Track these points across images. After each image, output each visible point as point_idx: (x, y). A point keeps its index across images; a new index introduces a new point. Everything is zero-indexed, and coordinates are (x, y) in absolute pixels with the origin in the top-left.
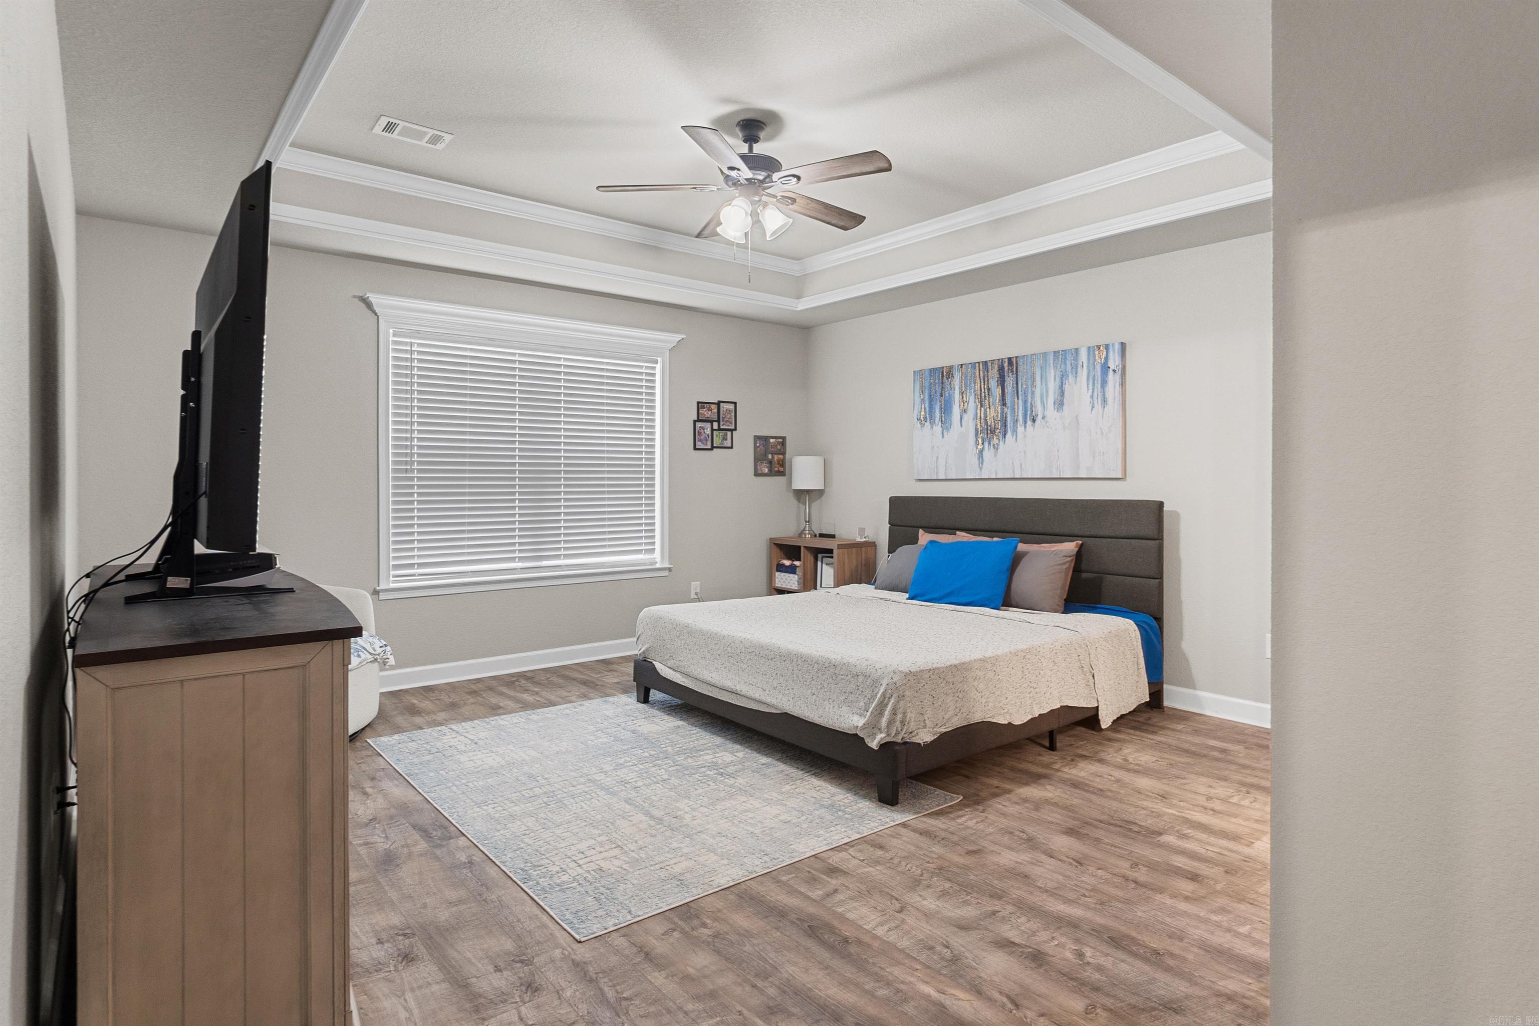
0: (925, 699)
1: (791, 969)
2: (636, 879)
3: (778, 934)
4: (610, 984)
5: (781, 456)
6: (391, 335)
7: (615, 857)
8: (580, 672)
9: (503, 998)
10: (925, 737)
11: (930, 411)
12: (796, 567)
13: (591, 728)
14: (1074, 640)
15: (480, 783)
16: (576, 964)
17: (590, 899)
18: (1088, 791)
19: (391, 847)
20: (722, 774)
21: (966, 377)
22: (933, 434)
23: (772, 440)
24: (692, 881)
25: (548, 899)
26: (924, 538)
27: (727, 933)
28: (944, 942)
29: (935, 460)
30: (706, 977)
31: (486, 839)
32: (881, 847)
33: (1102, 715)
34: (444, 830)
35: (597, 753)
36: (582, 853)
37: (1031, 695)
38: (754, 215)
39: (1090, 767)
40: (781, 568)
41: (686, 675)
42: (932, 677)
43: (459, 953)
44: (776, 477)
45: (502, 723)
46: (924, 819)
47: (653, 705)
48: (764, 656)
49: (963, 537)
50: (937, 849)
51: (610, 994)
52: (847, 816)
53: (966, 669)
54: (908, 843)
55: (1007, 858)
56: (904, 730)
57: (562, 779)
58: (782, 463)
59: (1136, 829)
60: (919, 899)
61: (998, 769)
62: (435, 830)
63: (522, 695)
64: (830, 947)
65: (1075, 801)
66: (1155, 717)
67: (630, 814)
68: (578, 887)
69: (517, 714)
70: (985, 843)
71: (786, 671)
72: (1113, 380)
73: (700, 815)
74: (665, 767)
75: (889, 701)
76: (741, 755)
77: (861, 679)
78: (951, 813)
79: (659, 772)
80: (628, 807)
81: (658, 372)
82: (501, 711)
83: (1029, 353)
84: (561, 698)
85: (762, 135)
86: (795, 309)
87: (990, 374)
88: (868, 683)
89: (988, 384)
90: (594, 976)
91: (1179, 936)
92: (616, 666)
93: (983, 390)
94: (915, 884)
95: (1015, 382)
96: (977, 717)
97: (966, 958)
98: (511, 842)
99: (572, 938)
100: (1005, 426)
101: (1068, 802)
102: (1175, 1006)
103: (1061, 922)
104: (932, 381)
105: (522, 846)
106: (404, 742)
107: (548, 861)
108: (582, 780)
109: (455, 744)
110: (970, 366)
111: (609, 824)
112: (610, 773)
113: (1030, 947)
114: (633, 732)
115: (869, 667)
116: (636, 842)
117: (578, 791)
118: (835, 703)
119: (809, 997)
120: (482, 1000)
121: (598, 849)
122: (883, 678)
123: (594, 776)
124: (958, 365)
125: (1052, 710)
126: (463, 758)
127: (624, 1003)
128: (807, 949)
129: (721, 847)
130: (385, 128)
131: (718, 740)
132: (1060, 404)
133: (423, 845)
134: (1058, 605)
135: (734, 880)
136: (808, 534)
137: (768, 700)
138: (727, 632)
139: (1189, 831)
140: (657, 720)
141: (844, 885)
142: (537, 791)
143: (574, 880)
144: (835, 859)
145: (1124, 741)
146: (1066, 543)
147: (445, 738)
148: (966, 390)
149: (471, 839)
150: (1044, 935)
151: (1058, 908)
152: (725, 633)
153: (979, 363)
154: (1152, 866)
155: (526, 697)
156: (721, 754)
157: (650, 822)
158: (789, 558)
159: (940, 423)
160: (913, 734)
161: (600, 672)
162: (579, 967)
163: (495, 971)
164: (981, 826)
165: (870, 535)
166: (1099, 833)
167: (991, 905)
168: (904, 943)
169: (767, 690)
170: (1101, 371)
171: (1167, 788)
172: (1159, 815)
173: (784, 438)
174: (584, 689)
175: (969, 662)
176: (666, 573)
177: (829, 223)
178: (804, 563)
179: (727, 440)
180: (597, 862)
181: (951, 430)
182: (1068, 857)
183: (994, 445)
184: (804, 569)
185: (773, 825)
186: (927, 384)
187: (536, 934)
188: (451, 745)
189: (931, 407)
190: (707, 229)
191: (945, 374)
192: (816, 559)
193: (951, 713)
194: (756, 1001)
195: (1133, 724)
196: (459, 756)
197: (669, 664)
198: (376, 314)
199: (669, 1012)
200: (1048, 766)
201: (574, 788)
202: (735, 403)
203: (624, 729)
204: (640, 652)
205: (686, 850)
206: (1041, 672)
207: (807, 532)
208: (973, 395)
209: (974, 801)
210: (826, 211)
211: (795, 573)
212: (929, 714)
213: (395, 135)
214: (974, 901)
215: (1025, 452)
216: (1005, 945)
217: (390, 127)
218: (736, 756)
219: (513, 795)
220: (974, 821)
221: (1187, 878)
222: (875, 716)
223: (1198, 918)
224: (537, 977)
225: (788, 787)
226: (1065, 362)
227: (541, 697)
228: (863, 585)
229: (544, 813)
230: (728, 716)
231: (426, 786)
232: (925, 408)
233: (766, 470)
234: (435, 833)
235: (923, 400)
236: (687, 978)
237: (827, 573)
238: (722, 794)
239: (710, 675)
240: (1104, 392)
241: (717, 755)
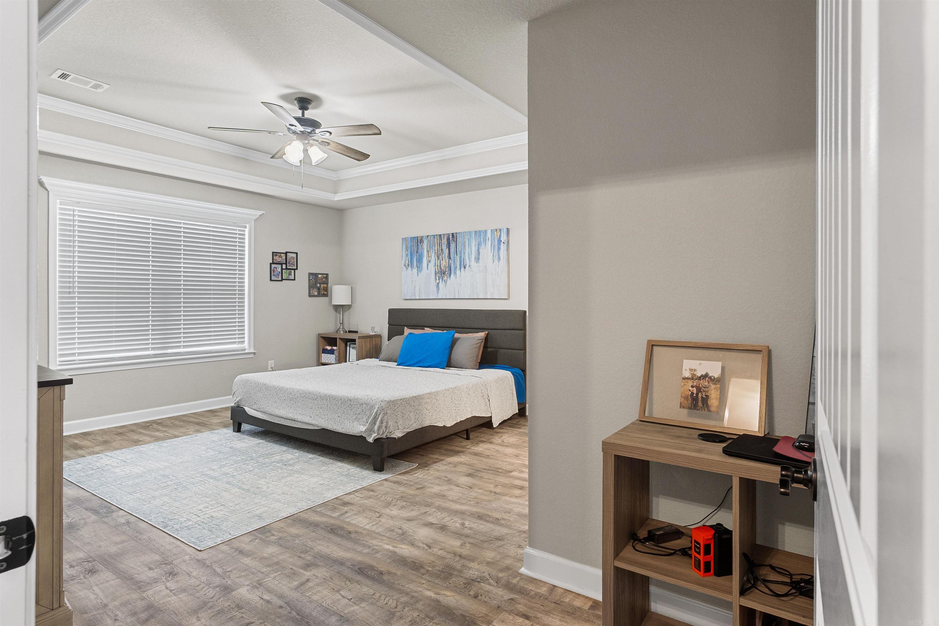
0: (398, 414)
1: (319, 548)
2: (233, 519)
3: (314, 534)
4: (220, 566)
5: (326, 285)
6: (58, 204)
7: (221, 510)
8: (194, 418)
9: (156, 581)
10: (398, 434)
11: (411, 261)
12: (334, 350)
13: (203, 448)
14: (479, 382)
15: (131, 482)
16: (198, 561)
17: (206, 531)
18: (481, 457)
19: (72, 521)
20: (286, 465)
21: (430, 243)
22: (412, 274)
23: (320, 276)
24: (267, 516)
25: (180, 534)
26: (407, 331)
27: (286, 537)
28: (399, 527)
29: (414, 288)
30: (273, 556)
31: (138, 510)
32: (373, 491)
33: (494, 420)
34: (108, 509)
35: (208, 460)
36: (200, 510)
37: (456, 411)
38: (305, 151)
39: (485, 446)
40: (325, 351)
41: (265, 413)
42: (402, 403)
43: (125, 565)
44: (322, 298)
45: (143, 449)
46: (397, 476)
47: (244, 433)
48: (311, 398)
49: (428, 330)
50: (402, 489)
51: (219, 570)
52: (356, 478)
53: (421, 399)
54: (387, 488)
55: (436, 489)
56: (387, 431)
57: (185, 476)
58: (326, 289)
59: (500, 471)
60: (389, 511)
61: (438, 450)
62: (102, 509)
63: (155, 433)
64: (342, 536)
65: (475, 462)
66: (522, 421)
67: (229, 489)
68: (198, 526)
69: (152, 444)
70: (426, 484)
71: (323, 406)
72: (503, 247)
73: (272, 486)
74: (251, 464)
75: (379, 416)
76: (297, 455)
77: (364, 406)
78: (411, 472)
79: (248, 467)
80: (228, 485)
81: (247, 233)
82: (141, 443)
83: (462, 232)
84: (182, 433)
85: (310, 106)
86: (334, 200)
87: (442, 241)
88: (368, 408)
89: (441, 247)
90: (210, 565)
91: (509, 512)
92: (220, 413)
93: (439, 250)
94: (388, 505)
95: (455, 247)
96: (427, 423)
97: (409, 532)
98: (154, 510)
99: (195, 550)
100: (450, 270)
101: (471, 462)
102: (500, 538)
103: (456, 512)
104: (412, 244)
105: (161, 511)
106: (72, 465)
107: (179, 516)
108: (198, 475)
109: (110, 463)
110: (432, 237)
111: (217, 495)
112: (216, 470)
113: (440, 524)
114: (231, 448)
115: (369, 399)
116: (233, 502)
117: (196, 481)
118: (350, 420)
119: (328, 558)
120: (142, 584)
121: (210, 507)
122: (376, 405)
123: (206, 472)
124: (426, 236)
125: (467, 419)
126: (117, 470)
127: (227, 573)
128: (329, 538)
129: (284, 499)
130: (60, 76)
131: (284, 448)
132: (477, 259)
133: (94, 517)
134: (474, 365)
135: (291, 513)
136: (342, 331)
137: (314, 422)
138: (289, 386)
139: (525, 469)
140: (246, 441)
141: (351, 509)
142: (169, 483)
143: (196, 524)
144: (347, 499)
145: (504, 433)
146: (480, 333)
147: (102, 460)
148: (430, 250)
149: (127, 511)
150: (448, 519)
151: (456, 507)
152: (288, 387)
153: (437, 235)
154: (504, 485)
155: (157, 434)
156: (285, 455)
157: (242, 492)
158: (330, 345)
159: (416, 268)
160: (392, 433)
161: (208, 417)
162: (201, 563)
163: (149, 570)
164: (425, 477)
165: (378, 331)
166: (483, 474)
167: (423, 509)
168: (380, 530)
169: (313, 417)
170: (498, 242)
171: (519, 452)
172: (513, 464)
173: (327, 275)
174: (198, 427)
175: (423, 395)
176: (252, 356)
177: (349, 157)
178: (339, 348)
179: (291, 275)
180: (210, 514)
181: (422, 272)
182: (466, 486)
183: (444, 280)
184: (339, 352)
185: (314, 486)
186: (409, 246)
187: (174, 550)
188: (107, 464)
189: (412, 258)
190: (277, 154)
191: (419, 240)
192: (346, 346)
193: (413, 421)
194: (300, 562)
195: (510, 425)
196: (114, 469)
197: (253, 408)
198: (47, 190)
199: (253, 573)
200: (464, 447)
201: (193, 480)
202: (297, 253)
203: (225, 447)
204: (235, 402)
205: (263, 503)
206: (462, 399)
207: (341, 330)
208: (434, 252)
209: (423, 466)
210: (347, 150)
211: (333, 354)
212: (401, 422)
213: (67, 81)
214: (417, 509)
215: (460, 285)
216: (430, 525)
217: (64, 76)
218: (294, 455)
219: (153, 486)
220: (423, 475)
221: (519, 489)
222: (371, 425)
223: (520, 504)
224: (175, 569)
225: (324, 468)
226: (480, 237)
227: (168, 433)
228: (373, 359)
229: (175, 493)
230: (290, 434)
231: (92, 487)
232: (408, 259)
233: (316, 293)
234: (101, 511)
235: (407, 255)
236: (263, 558)
237: (352, 353)
238: (285, 475)
239: (279, 411)
240: (499, 253)
241: (283, 456)
